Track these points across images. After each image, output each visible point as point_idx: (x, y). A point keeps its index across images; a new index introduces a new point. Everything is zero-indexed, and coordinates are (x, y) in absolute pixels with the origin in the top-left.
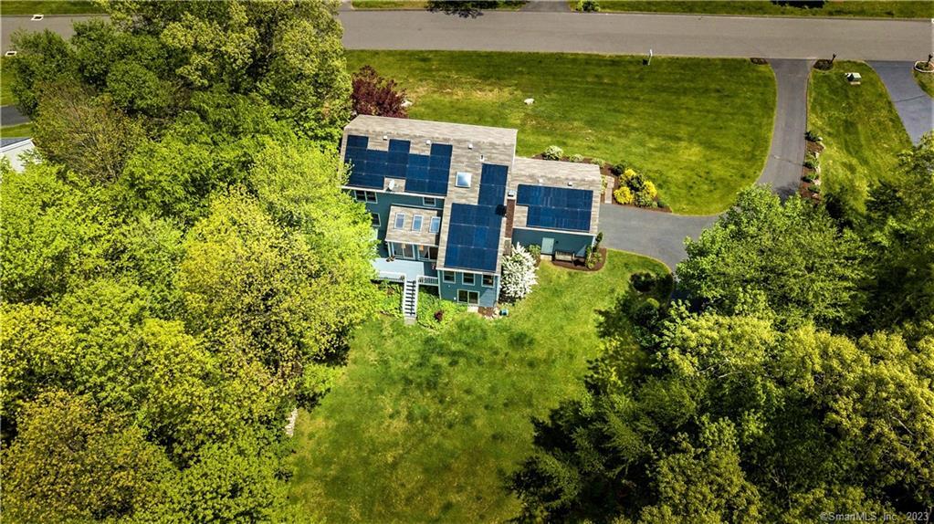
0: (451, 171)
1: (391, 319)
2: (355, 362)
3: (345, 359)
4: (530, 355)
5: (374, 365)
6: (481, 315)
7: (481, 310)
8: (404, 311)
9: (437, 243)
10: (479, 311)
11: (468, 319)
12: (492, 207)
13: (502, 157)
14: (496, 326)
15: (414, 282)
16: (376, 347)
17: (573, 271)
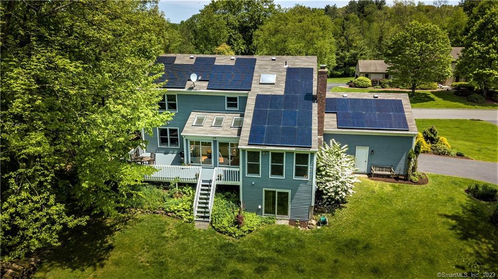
0: (255, 74)
1: (178, 222)
2: (117, 263)
3: (103, 259)
4: (369, 261)
5: (144, 267)
6: (293, 227)
7: (292, 222)
8: (196, 214)
9: (239, 134)
10: (290, 224)
11: (276, 229)
12: (300, 95)
13: (306, 64)
14: (314, 236)
15: (210, 181)
16: (152, 247)
17: (397, 185)
